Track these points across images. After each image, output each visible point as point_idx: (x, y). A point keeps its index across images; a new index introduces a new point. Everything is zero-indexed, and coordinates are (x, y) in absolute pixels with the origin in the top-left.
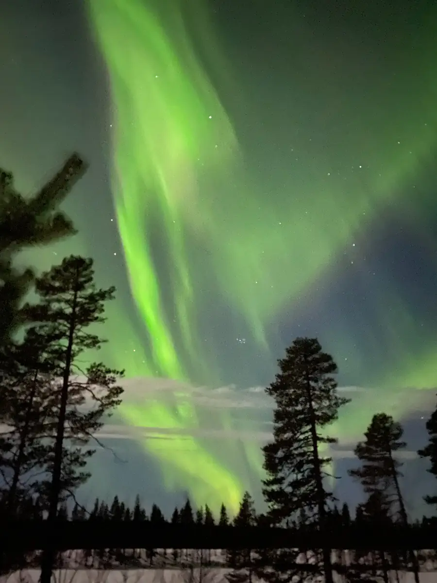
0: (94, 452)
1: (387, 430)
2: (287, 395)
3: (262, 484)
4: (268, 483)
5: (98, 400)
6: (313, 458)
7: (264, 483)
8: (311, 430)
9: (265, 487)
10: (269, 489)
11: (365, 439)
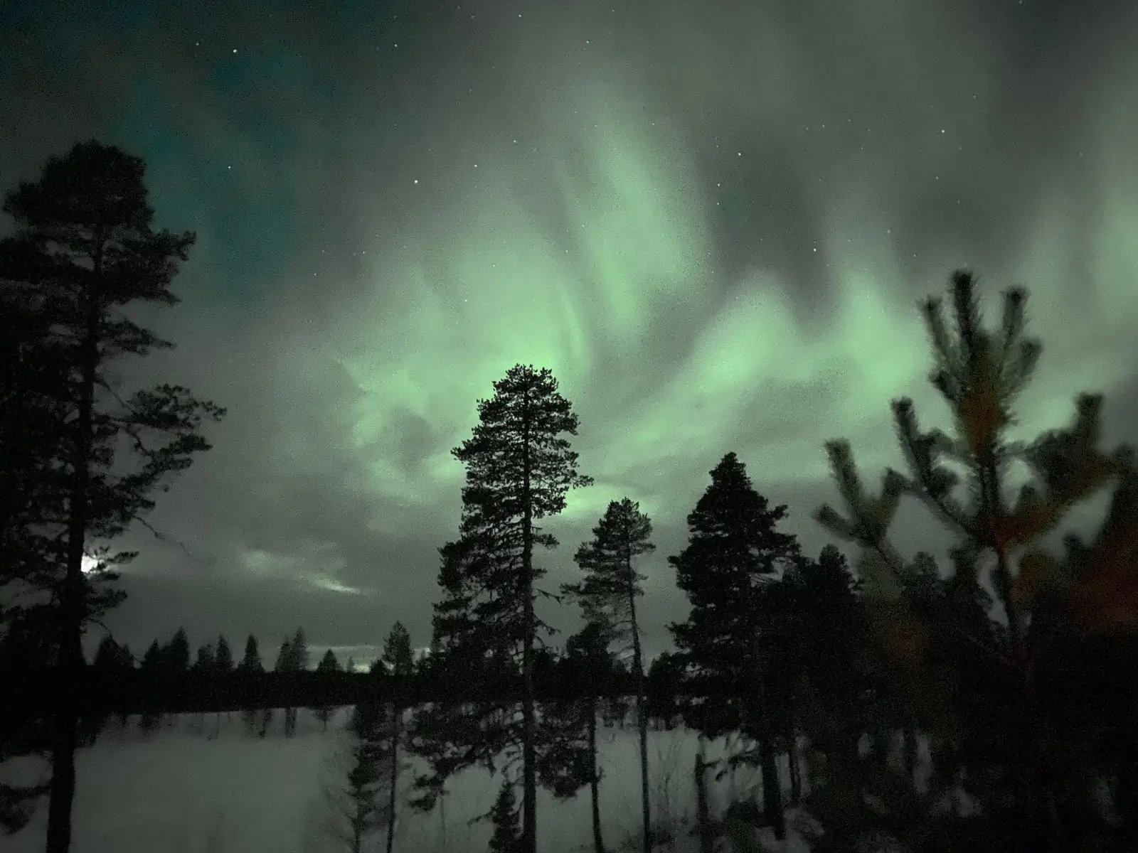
0: (137, 553)
1: (629, 523)
2: (490, 461)
3: (433, 608)
4: (446, 607)
5: (146, 453)
6: (521, 565)
7: (436, 606)
8: (523, 521)
9: (437, 614)
10: (446, 616)
11: (594, 538)
